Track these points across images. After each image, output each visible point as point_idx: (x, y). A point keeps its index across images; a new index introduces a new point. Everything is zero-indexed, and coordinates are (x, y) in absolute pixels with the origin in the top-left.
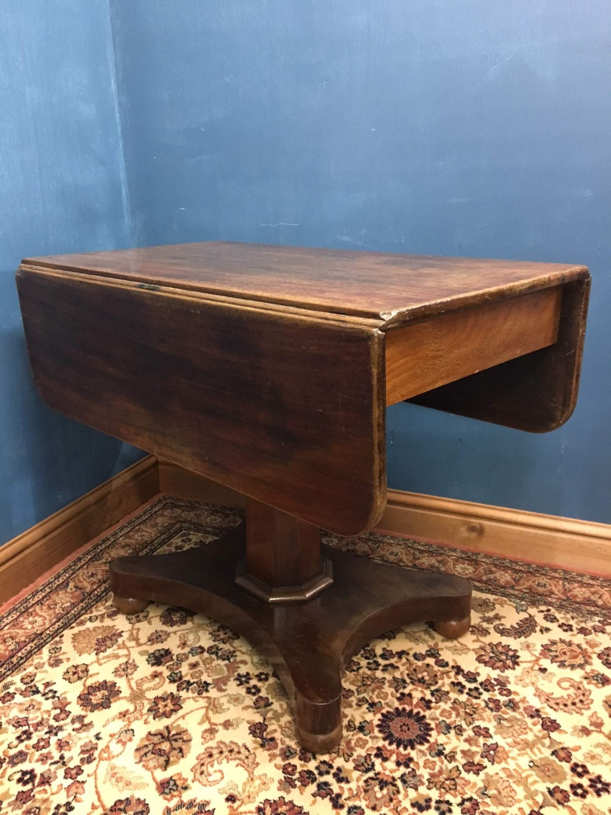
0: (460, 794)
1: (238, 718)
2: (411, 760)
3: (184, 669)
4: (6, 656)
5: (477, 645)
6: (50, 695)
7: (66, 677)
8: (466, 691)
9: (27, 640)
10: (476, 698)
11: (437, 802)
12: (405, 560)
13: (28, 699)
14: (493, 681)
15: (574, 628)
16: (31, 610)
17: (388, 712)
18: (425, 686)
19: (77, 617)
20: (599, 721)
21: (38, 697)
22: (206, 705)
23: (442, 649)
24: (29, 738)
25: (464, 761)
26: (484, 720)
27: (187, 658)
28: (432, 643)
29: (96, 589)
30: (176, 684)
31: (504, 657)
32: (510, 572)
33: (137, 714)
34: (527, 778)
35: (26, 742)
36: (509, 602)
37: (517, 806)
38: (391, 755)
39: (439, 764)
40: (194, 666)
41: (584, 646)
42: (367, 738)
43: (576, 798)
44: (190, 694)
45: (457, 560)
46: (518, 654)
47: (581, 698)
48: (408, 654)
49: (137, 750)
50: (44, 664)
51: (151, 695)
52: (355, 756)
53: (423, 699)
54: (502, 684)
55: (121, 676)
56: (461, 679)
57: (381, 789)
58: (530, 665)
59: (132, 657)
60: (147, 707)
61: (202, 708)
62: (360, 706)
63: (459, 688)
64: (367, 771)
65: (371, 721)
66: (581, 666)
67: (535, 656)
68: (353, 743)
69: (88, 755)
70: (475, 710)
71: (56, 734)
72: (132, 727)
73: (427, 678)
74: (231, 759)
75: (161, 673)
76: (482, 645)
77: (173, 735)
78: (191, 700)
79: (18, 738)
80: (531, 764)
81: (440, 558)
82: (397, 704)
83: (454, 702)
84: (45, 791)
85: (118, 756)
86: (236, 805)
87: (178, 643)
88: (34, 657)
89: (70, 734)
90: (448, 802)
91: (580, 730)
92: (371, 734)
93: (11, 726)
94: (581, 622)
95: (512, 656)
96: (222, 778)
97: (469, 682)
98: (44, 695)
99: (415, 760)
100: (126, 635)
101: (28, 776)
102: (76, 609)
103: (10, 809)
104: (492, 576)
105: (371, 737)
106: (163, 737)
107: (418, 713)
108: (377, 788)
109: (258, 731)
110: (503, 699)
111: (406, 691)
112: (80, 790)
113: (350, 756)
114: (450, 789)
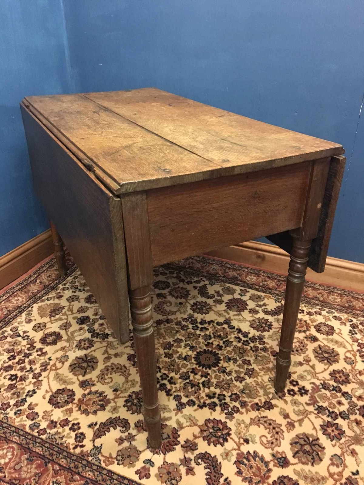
0: (231, 391)
1: (122, 352)
2: (209, 374)
3: (96, 326)
4: (2, 317)
5: (251, 319)
6: (26, 338)
7: (34, 329)
8: (242, 342)
9: (14, 310)
10: (246, 345)
11: (219, 395)
12: (220, 273)
13: (14, 339)
14: (256, 337)
15: (305, 312)
16: (15, 293)
17: (200, 351)
18: (221, 339)
19: (40, 298)
20: (309, 359)
21: (20, 339)
22: (106, 345)
23: (232, 320)
24: (14, 358)
25: (235, 376)
26: (248, 356)
27: (98, 321)
28: (227, 316)
29: (51, 284)
30: (91, 334)
31: (264, 325)
32: (275, 281)
33: (70, 348)
34: (266, 386)
35: (12, 361)
36: (272, 297)
37: (258, 398)
38: (199, 372)
39: (222, 377)
40: (102, 325)
41: (308, 321)
42: (188, 363)
43: (289, 396)
44: (98, 340)
45: (247, 274)
46: (272, 324)
47: (302, 348)
48: (214, 322)
49: (70, 366)
50: (23, 321)
51: (78, 338)
52: (181, 372)
53: (218, 345)
54: (261, 338)
55: (63, 329)
56: (240, 335)
57: (192, 388)
58: (277, 330)
59: (69, 320)
60: (75, 344)
61: (104, 346)
62: (186, 347)
63: (238, 340)
64: (186, 379)
65: (191, 355)
66: (305, 332)
67: (281, 325)
68: (180, 365)
69: (44, 367)
70: (245, 351)
71: (28, 357)
72: (67, 354)
73: (222, 335)
74: (117, 372)
75: (84, 328)
76: (254, 318)
77: (89, 359)
78: (99, 343)
79: (9, 358)
80: (270, 379)
81: (239, 272)
82: (205, 348)
83: (235, 347)
84: (23, 384)
85: (60, 368)
86: (118, 393)
87: (93, 313)
88: (18, 318)
89: (35, 357)
90: (224, 395)
91: (298, 364)
92: (190, 362)
93: (5, 353)
94: (310, 308)
95: (269, 325)
96: (112, 381)
97: (244, 337)
98: (23, 338)
99: (211, 374)
100: (66, 308)
101: (14, 377)
102: (40, 294)
103: (5, 392)
104: (266, 283)
105: (190, 363)
106: (83, 360)
107: (215, 352)
108: (189, 388)
109: (132, 358)
110: (260, 346)
111: (210, 341)
112: (40, 384)
113: (178, 372)
114: (226, 389)
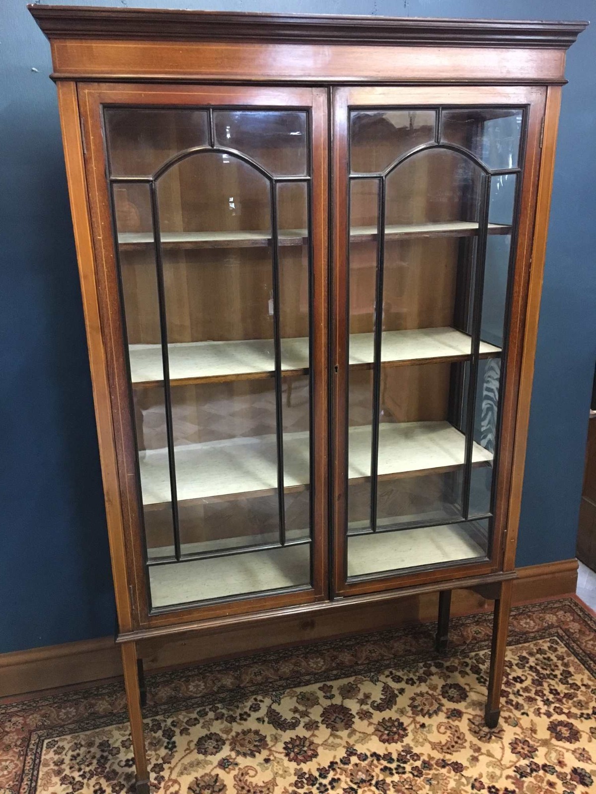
5: (372, 729)
8: (394, 771)
14: (403, 754)
15: (416, 681)
18: (368, 784)
20: (476, 747)
28: (343, 743)
31: (395, 729)
32: (346, 650)
36: (364, 679)
41: (431, 692)
45: (306, 658)
46: (400, 721)
47: (457, 735)
48: (336, 763)
54: (408, 750)
56: (384, 763)
58: (412, 726)
63: (388, 772)
66: (440, 709)
67: (410, 717)
70: (410, 783)
73: (363, 776)
76: (375, 726)
81: (293, 661)
83: (394, 785)
91: (472, 760)
94: (415, 672)
95: (399, 726)
97: (390, 763)
104: (338, 660)
110: (418, 764)
